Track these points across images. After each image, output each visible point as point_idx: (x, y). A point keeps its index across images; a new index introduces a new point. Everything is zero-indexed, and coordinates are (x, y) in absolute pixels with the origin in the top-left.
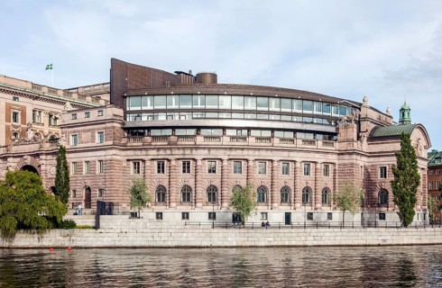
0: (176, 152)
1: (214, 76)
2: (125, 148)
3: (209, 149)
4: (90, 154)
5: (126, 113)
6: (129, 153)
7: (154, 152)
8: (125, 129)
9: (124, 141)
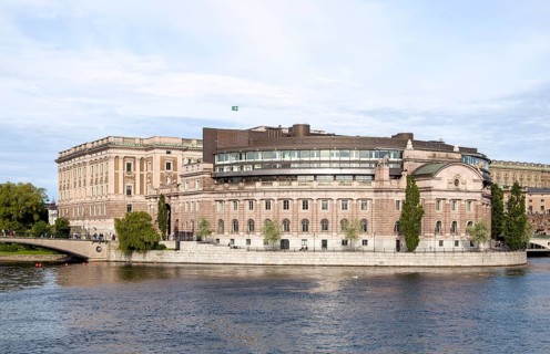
0: (243, 194)
1: (307, 127)
2: (213, 192)
3: (265, 192)
4: (193, 196)
5: (215, 166)
6: (216, 195)
7: (229, 195)
8: (214, 178)
9: (213, 187)
